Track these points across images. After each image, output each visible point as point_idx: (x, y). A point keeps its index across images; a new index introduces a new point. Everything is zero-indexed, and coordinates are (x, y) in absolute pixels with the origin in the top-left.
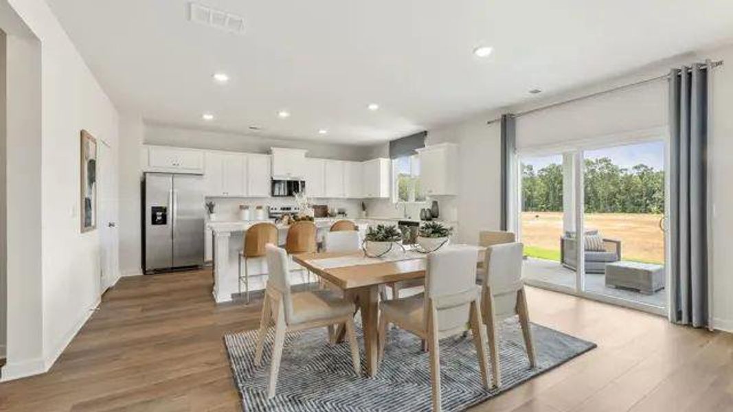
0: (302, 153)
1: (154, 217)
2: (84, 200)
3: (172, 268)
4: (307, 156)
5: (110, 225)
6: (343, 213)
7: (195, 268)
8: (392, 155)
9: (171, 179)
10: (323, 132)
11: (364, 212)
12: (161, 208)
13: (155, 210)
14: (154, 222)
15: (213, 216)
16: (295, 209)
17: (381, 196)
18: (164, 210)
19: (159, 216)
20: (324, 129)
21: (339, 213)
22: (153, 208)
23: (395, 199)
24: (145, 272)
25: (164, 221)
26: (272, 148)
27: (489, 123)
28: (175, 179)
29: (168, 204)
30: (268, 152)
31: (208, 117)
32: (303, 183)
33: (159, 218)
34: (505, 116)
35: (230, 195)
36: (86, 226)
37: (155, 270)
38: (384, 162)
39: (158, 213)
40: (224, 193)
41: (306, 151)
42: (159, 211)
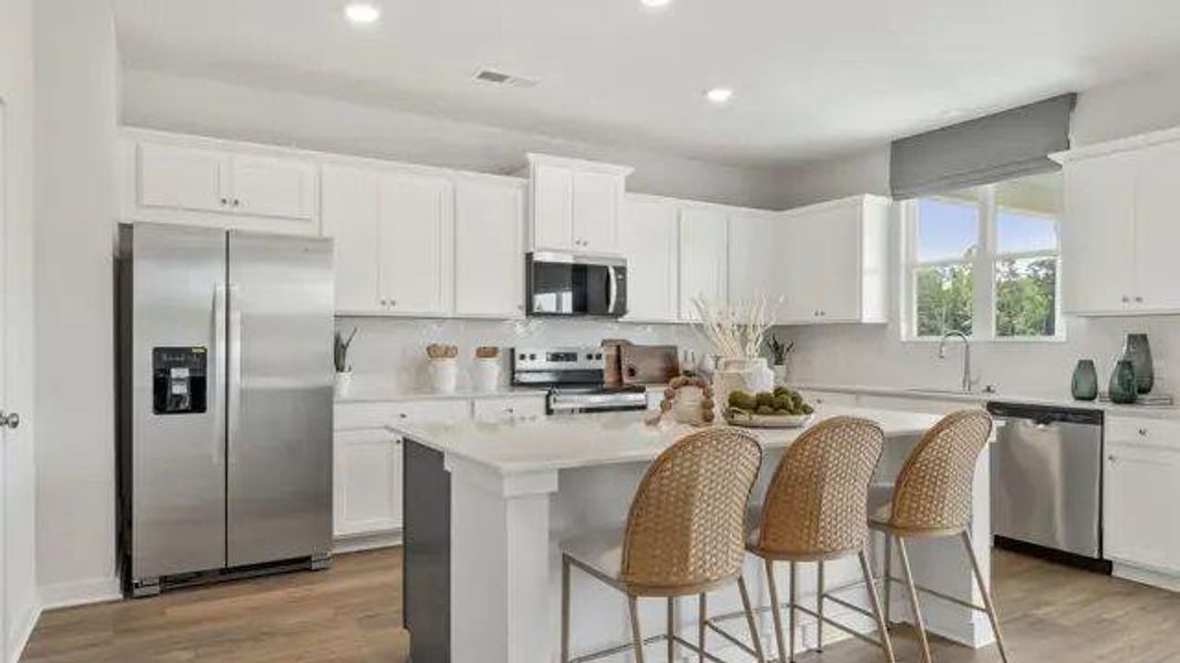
0: (619, 174)
1: (161, 385)
3: (225, 571)
4: (633, 186)
7: (299, 566)
8: (899, 187)
12: (187, 351)
13: (166, 359)
14: (163, 402)
16: (590, 357)
17: (865, 318)
18: (196, 360)
19: (179, 380)
20: (722, 84)
22: (158, 352)
23: (908, 329)
24: (128, 586)
25: (198, 402)
26: (531, 156)
29: (213, 338)
32: (621, 270)
33: (179, 390)
35: (403, 308)
37: (164, 580)
38: (874, 206)
39: (175, 373)
41: (630, 170)
42: (179, 365)
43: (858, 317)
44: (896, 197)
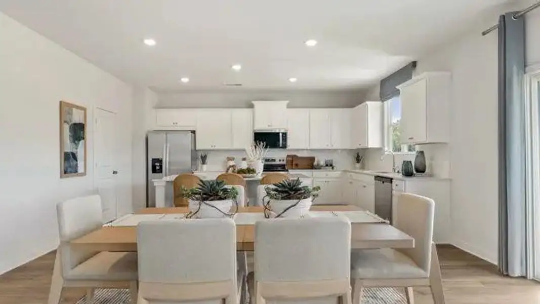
0: (284, 103)
1: (154, 167)
2: (63, 154)
4: (289, 106)
5: (115, 173)
6: (331, 165)
8: (383, 97)
9: (165, 135)
10: (293, 80)
11: (358, 165)
12: (158, 159)
13: (154, 161)
14: (154, 171)
15: (205, 167)
16: (280, 160)
17: (369, 147)
18: (160, 161)
19: (157, 166)
21: (327, 165)
22: (153, 159)
23: (388, 149)
25: (161, 170)
26: (253, 102)
27: (484, 34)
28: (168, 135)
29: (163, 156)
30: (251, 106)
31: (185, 80)
32: (285, 135)
33: (157, 168)
34: (504, 17)
35: (217, 148)
36: (65, 173)
38: (372, 106)
39: (156, 164)
40: (212, 146)
41: (287, 102)
42: (157, 162)
43: (366, 146)
44: (383, 101)
